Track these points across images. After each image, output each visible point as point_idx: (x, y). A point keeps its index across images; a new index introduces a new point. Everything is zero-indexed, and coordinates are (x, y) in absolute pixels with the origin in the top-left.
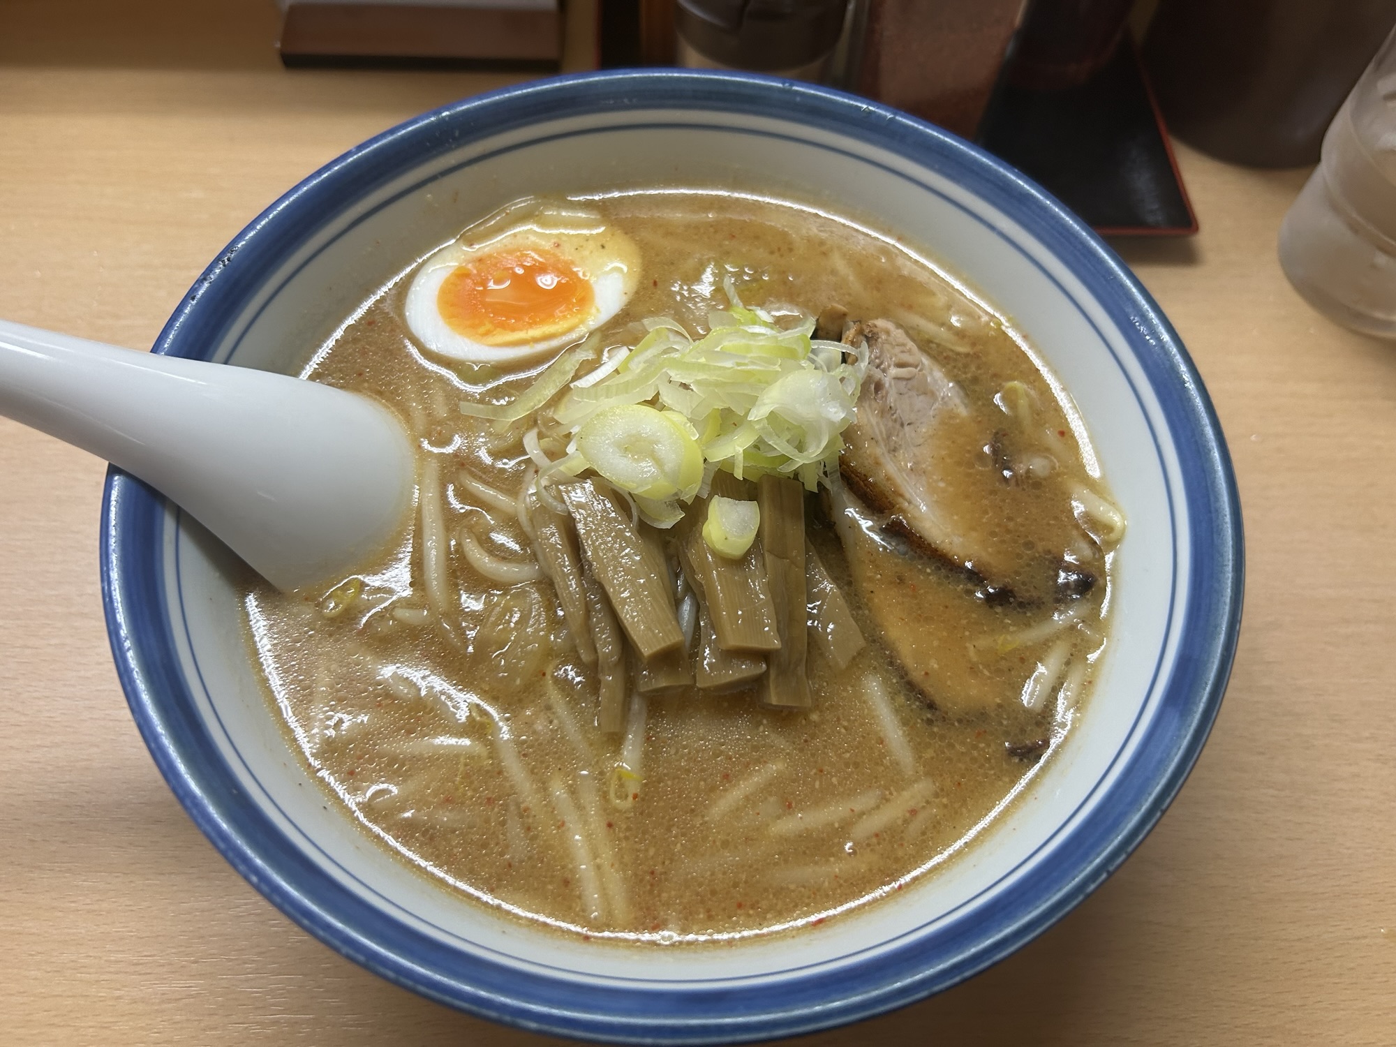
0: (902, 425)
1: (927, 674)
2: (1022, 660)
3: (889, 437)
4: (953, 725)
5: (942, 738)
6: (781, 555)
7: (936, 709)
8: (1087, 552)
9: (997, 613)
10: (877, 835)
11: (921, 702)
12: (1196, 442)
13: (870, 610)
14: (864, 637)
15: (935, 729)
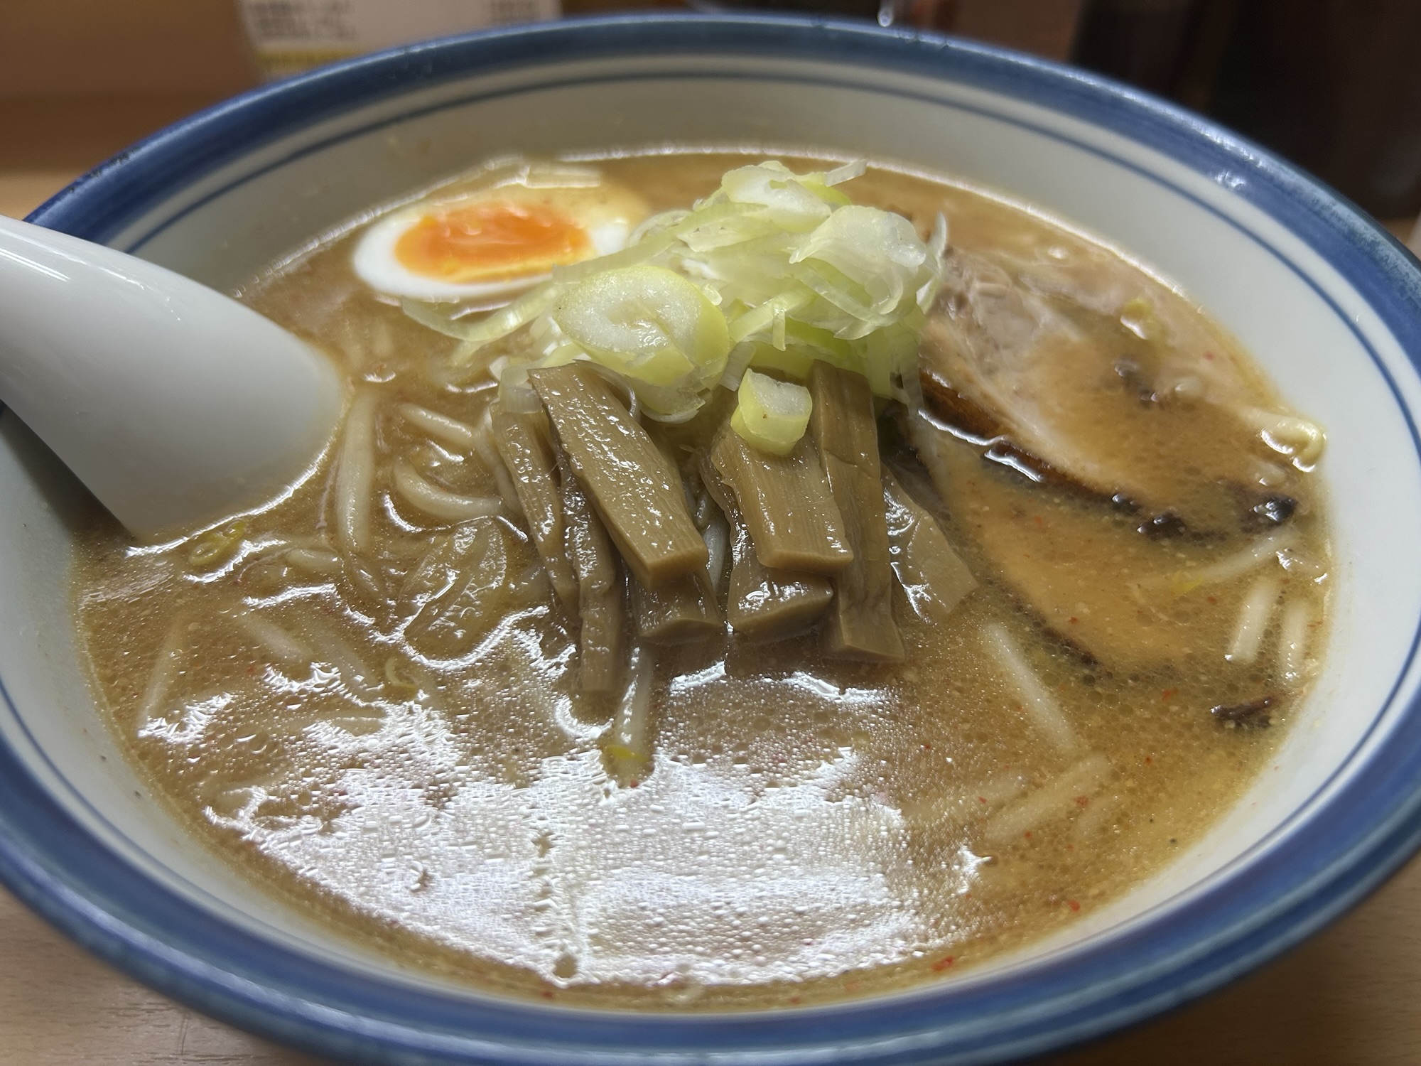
0: (997, 347)
1: (1074, 620)
2: (1212, 600)
3: (981, 357)
4: (1126, 682)
5: (1112, 699)
6: (846, 457)
7: (1096, 663)
8: (1275, 471)
9: (1164, 547)
10: (1028, 835)
11: (1072, 655)
13: (980, 547)
14: (975, 577)
15: (1099, 690)
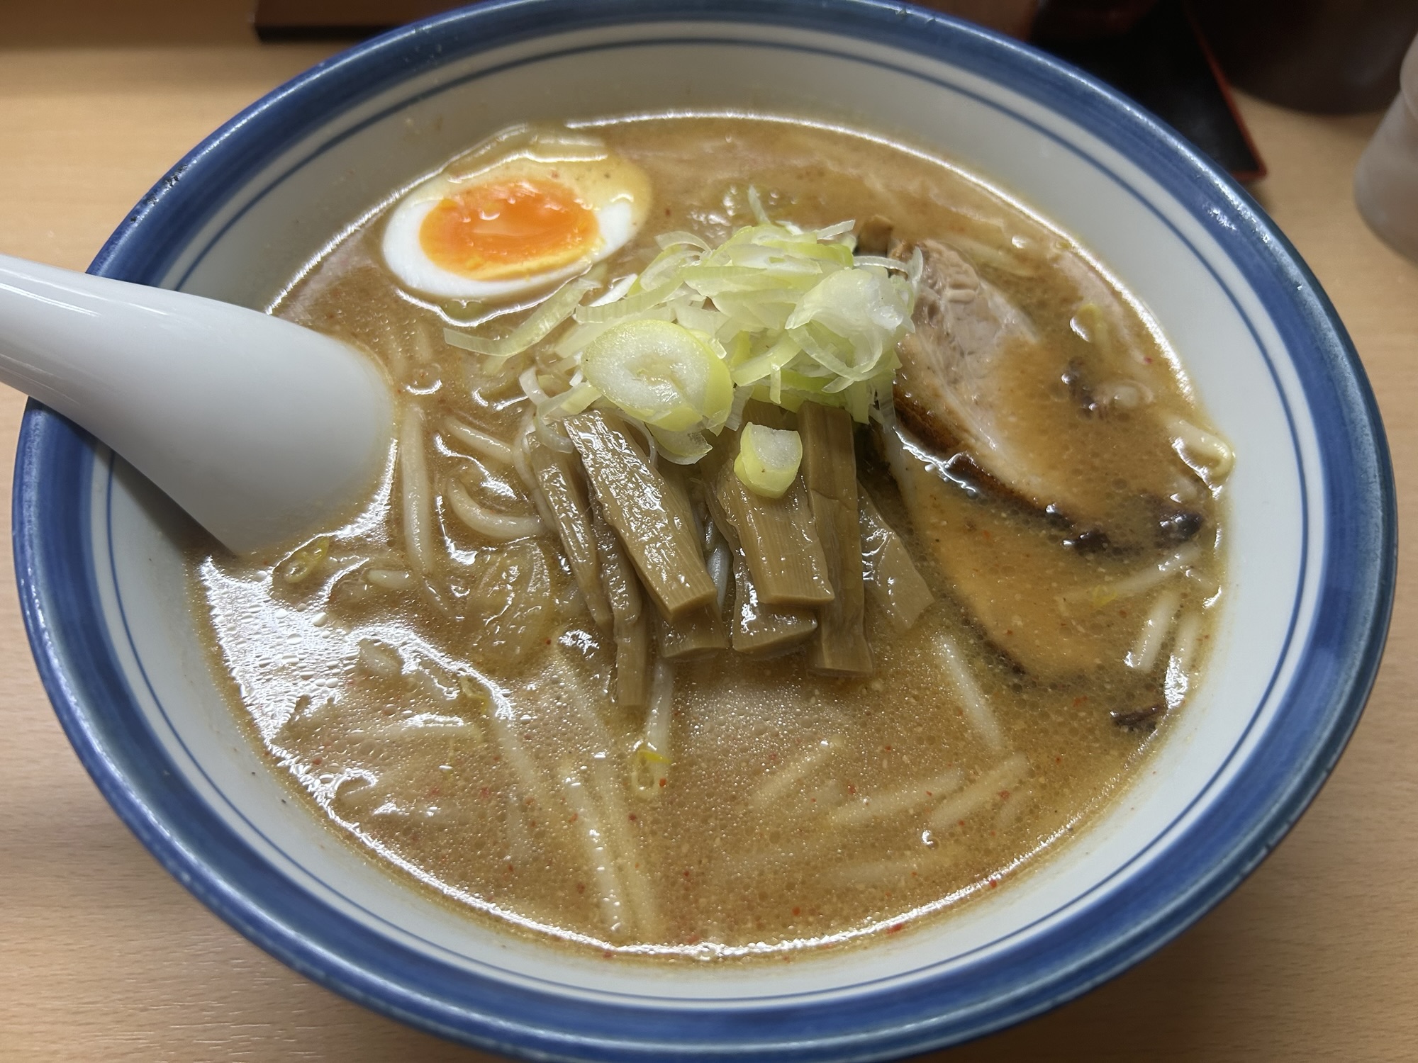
0: (962, 354)
1: (1010, 633)
2: (1123, 614)
3: (948, 366)
4: (1046, 691)
5: (1034, 706)
6: (828, 493)
7: (1024, 673)
8: (1190, 489)
9: (1089, 561)
10: (962, 823)
11: (1006, 665)
12: (1318, 348)
13: (936, 561)
14: (932, 592)
15: (1025, 697)
